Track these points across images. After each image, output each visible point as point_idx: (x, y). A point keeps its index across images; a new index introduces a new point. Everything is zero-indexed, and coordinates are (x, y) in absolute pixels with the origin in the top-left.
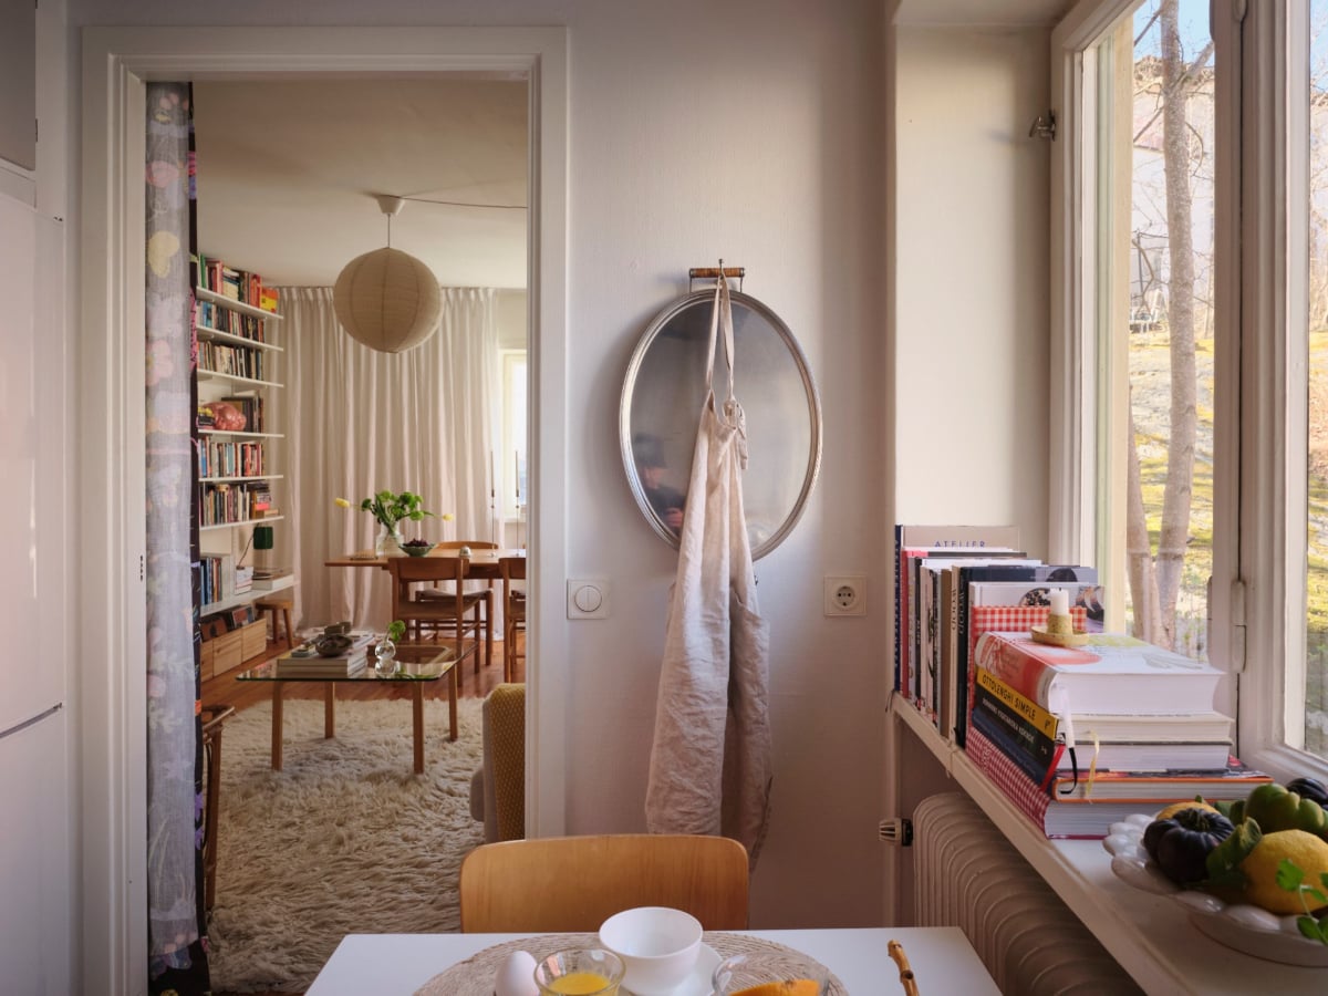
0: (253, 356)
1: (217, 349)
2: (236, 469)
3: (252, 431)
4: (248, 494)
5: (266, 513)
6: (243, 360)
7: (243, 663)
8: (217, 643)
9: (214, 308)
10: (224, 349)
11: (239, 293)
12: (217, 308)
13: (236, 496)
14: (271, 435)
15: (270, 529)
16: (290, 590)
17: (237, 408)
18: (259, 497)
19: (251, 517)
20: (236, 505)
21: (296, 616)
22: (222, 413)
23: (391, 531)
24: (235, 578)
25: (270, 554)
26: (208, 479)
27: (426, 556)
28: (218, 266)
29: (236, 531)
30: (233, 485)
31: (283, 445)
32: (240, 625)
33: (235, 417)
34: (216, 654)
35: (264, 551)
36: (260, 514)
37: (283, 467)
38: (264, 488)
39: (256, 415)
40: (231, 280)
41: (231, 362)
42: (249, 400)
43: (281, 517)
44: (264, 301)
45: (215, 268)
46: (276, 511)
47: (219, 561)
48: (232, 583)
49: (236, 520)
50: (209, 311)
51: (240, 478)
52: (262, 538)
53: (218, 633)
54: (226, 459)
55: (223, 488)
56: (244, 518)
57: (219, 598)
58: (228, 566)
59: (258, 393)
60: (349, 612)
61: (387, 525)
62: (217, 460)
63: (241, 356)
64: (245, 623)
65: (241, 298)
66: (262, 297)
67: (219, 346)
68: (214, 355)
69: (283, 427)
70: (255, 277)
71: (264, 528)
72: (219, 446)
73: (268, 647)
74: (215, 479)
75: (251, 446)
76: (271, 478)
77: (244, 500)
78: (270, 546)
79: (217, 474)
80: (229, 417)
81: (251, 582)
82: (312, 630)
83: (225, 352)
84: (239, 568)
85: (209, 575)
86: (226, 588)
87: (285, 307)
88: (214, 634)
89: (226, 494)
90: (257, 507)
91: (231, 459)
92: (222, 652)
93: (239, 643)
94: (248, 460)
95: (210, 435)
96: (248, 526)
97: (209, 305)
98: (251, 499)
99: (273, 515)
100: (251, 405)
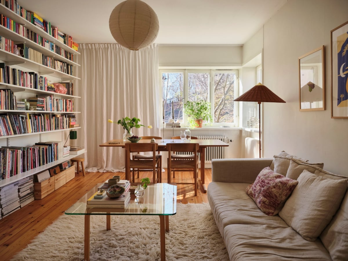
0: (69, 67)
1: (56, 62)
2: (63, 109)
3: (69, 94)
4: (68, 118)
5: (75, 126)
6: (66, 68)
7: (66, 183)
8: (56, 177)
9: (54, 46)
10: (58, 62)
11: (64, 41)
12: (56, 46)
13: (63, 119)
14: (76, 97)
15: (76, 132)
16: (83, 154)
17: (64, 86)
18: (72, 120)
19: (69, 127)
20: (63, 123)
21: (85, 164)
22: (58, 87)
23: (128, 132)
24: (63, 151)
25: (75, 141)
26: (53, 112)
27: (138, 142)
28: (56, 28)
29: (63, 133)
30: (62, 115)
31: (80, 100)
32: (65, 169)
33: (63, 89)
34: (56, 181)
35: (73, 140)
36: (72, 126)
37: (80, 109)
38: (74, 117)
39: (71, 89)
40: (61, 36)
41: (61, 68)
42: (68, 84)
43: (80, 127)
44: (73, 47)
45: (55, 29)
46: (78, 125)
47: (57, 144)
48: (62, 153)
49: (63, 128)
50: (52, 46)
51: (65, 112)
52: (73, 135)
53: (57, 173)
54: (60, 105)
55: (58, 116)
56: (66, 128)
57: (57, 159)
58: (60, 146)
59: (71, 81)
60: (104, 162)
61: (127, 130)
62: (56, 105)
63: (65, 66)
64: (67, 167)
65: (65, 43)
66: (72, 45)
67: (56, 60)
68: (55, 64)
69: (80, 94)
70: (70, 37)
71: (73, 132)
72: (56, 100)
73: (76, 176)
74: (55, 112)
75: (69, 101)
76: (76, 113)
77: (67, 121)
78: (76, 138)
79: (56, 110)
80: (61, 88)
81: (69, 152)
82: (91, 168)
83: (59, 64)
84: (64, 147)
85: (53, 150)
86: (60, 155)
87: (80, 50)
88: (55, 173)
89: (60, 118)
90: (71, 124)
91: (61, 105)
92: (58, 180)
93: (65, 175)
94: (68, 106)
95: (53, 95)
96: (68, 130)
97: (53, 44)
98: (69, 121)
99: (77, 127)
100: (69, 85)
